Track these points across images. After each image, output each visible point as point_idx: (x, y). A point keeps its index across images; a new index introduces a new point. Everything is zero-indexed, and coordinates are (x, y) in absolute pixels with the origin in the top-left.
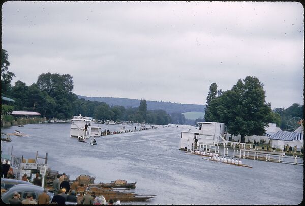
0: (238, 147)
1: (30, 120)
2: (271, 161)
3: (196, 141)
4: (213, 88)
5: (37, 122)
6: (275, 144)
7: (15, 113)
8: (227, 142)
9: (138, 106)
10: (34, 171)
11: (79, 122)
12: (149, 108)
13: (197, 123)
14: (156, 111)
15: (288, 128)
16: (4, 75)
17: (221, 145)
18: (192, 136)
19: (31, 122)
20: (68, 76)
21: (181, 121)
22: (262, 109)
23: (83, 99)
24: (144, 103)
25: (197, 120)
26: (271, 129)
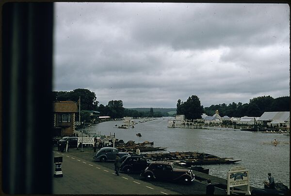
0: (191, 124)
1: (107, 120)
2: (205, 129)
3: (174, 123)
4: (179, 101)
5: (110, 120)
6: (206, 122)
7: (100, 117)
8: (186, 123)
9: (150, 111)
10: (111, 141)
11: (127, 119)
13: (174, 116)
14: (157, 112)
15: (210, 115)
16: (95, 103)
17: (184, 124)
18: (172, 121)
19: (107, 121)
20: (121, 101)
21: (168, 115)
22: (199, 108)
23: (127, 109)
24: (152, 109)
26: (204, 116)
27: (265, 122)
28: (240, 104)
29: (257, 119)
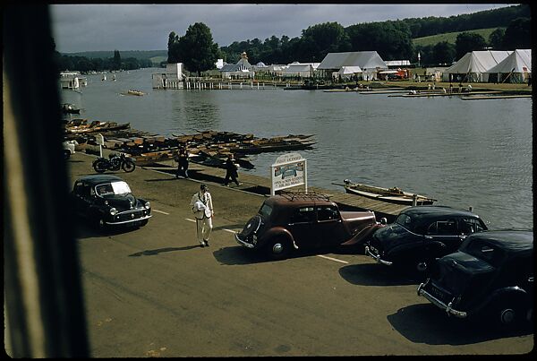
0: (197, 81)
3: (164, 79)
4: (172, 36)
6: (224, 75)
8: (188, 78)
9: (113, 56)
11: (67, 75)
12: (122, 56)
13: (162, 65)
14: (128, 59)
15: (232, 62)
17: (184, 81)
18: (160, 77)
21: (150, 65)
22: (209, 49)
23: (66, 56)
24: (117, 53)
25: (162, 63)
26: (220, 64)
27: (329, 72)
28: (285, 38)
29: (316, 66)
